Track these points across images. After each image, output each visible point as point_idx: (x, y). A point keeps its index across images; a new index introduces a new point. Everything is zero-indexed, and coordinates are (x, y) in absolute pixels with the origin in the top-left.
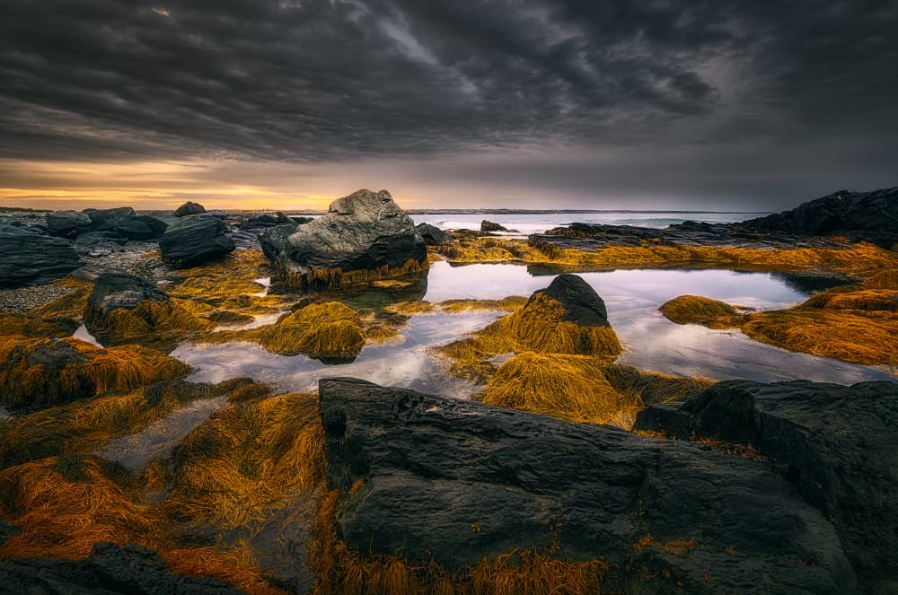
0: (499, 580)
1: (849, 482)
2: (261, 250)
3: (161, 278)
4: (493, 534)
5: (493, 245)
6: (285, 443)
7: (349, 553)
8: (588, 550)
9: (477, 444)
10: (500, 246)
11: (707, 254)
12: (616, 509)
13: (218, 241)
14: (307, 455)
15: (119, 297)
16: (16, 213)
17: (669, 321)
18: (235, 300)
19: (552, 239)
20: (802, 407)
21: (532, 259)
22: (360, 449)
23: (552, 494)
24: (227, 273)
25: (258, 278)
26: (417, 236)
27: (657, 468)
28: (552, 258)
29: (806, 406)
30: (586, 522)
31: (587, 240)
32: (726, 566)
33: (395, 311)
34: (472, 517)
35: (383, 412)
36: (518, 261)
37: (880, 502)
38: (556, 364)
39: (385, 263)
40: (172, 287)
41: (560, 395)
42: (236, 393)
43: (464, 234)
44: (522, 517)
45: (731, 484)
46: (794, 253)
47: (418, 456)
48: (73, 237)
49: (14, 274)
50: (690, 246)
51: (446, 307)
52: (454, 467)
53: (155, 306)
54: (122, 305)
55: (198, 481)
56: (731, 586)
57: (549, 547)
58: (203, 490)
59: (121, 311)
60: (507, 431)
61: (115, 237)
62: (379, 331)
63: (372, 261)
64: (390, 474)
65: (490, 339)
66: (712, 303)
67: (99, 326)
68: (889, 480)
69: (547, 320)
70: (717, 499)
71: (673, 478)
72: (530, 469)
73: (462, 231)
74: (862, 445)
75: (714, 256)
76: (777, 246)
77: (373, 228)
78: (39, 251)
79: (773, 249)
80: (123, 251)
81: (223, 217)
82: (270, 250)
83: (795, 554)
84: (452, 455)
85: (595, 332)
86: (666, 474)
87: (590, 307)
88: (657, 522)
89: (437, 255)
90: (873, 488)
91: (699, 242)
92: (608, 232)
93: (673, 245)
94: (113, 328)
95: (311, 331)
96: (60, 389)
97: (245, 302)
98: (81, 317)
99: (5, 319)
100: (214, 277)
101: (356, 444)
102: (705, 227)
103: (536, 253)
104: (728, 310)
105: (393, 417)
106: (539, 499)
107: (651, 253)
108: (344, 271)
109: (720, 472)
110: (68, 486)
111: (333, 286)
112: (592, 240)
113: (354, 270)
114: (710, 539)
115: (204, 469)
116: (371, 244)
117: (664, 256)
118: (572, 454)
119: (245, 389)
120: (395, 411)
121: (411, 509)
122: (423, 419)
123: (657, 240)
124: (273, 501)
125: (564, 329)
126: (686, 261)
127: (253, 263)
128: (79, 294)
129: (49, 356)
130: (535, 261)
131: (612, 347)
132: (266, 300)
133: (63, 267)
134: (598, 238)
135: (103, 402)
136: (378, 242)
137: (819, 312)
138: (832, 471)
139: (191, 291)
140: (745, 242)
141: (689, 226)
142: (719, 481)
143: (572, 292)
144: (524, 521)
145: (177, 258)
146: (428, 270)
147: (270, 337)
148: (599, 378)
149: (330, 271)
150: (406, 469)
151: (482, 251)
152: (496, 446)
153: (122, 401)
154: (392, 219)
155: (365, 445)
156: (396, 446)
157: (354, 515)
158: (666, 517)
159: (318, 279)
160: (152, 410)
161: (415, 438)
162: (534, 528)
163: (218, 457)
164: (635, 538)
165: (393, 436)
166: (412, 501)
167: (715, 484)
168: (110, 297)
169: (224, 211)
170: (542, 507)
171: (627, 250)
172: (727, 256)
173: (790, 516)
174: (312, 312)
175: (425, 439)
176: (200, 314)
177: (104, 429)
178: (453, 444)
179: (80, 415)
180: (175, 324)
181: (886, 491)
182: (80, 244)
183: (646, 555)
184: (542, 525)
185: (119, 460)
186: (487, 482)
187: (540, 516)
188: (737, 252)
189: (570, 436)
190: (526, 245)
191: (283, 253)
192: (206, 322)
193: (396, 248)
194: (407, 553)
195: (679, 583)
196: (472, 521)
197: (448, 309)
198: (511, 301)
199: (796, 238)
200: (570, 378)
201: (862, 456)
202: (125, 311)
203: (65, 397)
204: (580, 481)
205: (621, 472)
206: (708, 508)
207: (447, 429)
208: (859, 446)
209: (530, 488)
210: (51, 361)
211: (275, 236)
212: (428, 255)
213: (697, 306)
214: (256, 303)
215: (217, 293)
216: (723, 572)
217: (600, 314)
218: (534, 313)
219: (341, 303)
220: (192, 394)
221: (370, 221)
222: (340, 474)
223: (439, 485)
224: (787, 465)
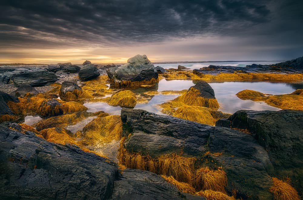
0: (166, 161)
1: (273, 138)
2: (107, 75)
3: (79, 84)
4: (165, 148)
5: (181, 73)
6: (112, 128)
7: (127, 152)
8: (191, 155)
9: (162, 125)
10: (183, 74)
11: (259, 76)
12: (200, 144)
13: (95, 72)
14: (118, 131)
15: (69, 88)
16: (39, 65)
17: (239, 98)
18: (100, 90)
19: (201, 71)
20: (262, 117)
21: (194, 78)
22: (130, 125)
23: (182, 139)
24: (98, 83)
25: (106, 84)
26: (155, 70)
27: (213, 133)
28: (201, 77)
29: (263, 116)
30: (191, 147)
31: (214, 71)
32: (229, 160)
33: (146, 94)
34: (159, 144)
35: (137, 115)
36: (189, 79)
37: (283, 145)
38: (194, 109)
39: (144, 79)
40: (82, 86)
41: (194, 118)
42: (100, 115)
43: (172, 70)
44: (173, 144)
45: (235, 138)
46: (294, 75)
47: (145, 127)
48: (55, 72)
49: (41, 82)
50: (253, 73)
51: (163, 93)
52: (155, 131)
53: (78, 91)
54: (69, 91)
55: (90, 136)
56: (230, 165)
57: (180, 153)
58: (91, 138)
59: (69, 92)
60: (171, 121)
61: (66, 72)
62: (141, 99)
63: (140, 78)
64: (138, 132)
65: (176, 103)
66: (256, 92)
67: (63, 97)
68: (285, 138)
69: (194, 96)
70: (230, 142)
71: (217, 135)
72: (176, 132)
73: (171, 69)
74: (277, 127)
75: (262, 77)
76: (287, 73)
77: (141, 67)
78: (47, 76)
79: (285, 74)
80: (69, 76)
81: (96, 66)
82: (110, 75)
83: (253, 159)
84: (155, 127)
85: (210, 101)
86: (215, 134)
87: (209, 92)
88: (211, 148)
89: (162, 77)
90: (280, 141)
91: (256, 72)
92: (222, 69)
93: (246, 73)
94: (67, 97)
95: (121, 99)
96: (55, 112)
97: (102, 91)
98: (58, 94)
99: (40, 94)
100: (94, 84)
101: (129, 124)
102: (260, 66)
103: (196, 76)
104: (262, 95)
105: (140, 117)
106: (178, 140)
107: (237, 76)
108: (132, 82)
109: (232, 134)
110: (58, 134)
111: (128, 87)
112: (216, 71)
113: (135, 81)
114: (227, 153)
115: (91, 133)
116: (140, 73)
117: (242, 77)
118: (189, 128)
119: (102, 114)
120: (140, 115)
121: (143, 141)
122: (148, 118)
123: (240, 71)
124: (109, 142)
125: (199, 99)
126: (251, 79)
127: (105, 79)
128: (58, 88)
129: (52, 103)
130: (195, 79)
131: (216, 106)
132: (109, 90)
133: (53, 80)
134: (218, 71)
135: (65, 116)
136: (142, 72)
137: (297, 96)
138: (267, 135)
139: (87, 87)
140: (274, 71)
141: (254, 66)
142: (231, 136)
143: (203, 87)
144: (173, 145)
145: (83, 78)
146: (158, 82)
147: (110, 100)
148: (208, 114)
149: (128, 82)
150: (143, 131)
151: (177, 75)
152: (167, 125)
153: (70, 115)
154: (147, 65)
155: (132, 124)
156: (140, 124)
157: (128, 142)
158: (214, 146)
159: (124, 84)
160: (78, 119)
161: (145, 122)
162: (176, 148)
163: (94, 130)
164: (205, 152)
165: (139, 122)
166: (143, 139)
167: (230, 137)
168: (66, 88)
169: (97, 64)
170: (179, 142)
171: (229, 75)
172: (267, 76)
173: (252, 148)
174: (121, 93)
175: (147, 123)
176: (90, 94)
177: (66, 123)
178: (155, 124)
179: (60, 119)
180: (83, 97)
181: (285, 142)
182: (57, 74)
183: (207, 156)
184: (178, 147)
185: (70, 130)
186: (164, 135)
187: (178, 144)
188: (271, 75)
189: (189, 123)
190: (192, 73)
191: (114, 76)
192: (92, 96)
193: (148, 74)
194: (142, 153)
195: (215, 164)
196: (159, 145)
197: (164, 93)
198: (184, 91)
199: (296, 70)
200: (198, 113)
201: (277, 130)
202: (70, 92)
203: (56, 115)
204: (190, 136)
205: (203, 134)
206: (227, 144)
207: (154, 121)
208: (276, 127)
209: (176, 137)
210: (52, 104)
211: (111, 70)
212: (159, 77)
213: (250, 93)
214: (106, 91)
215: (95, 88)
216: (229, 161)
217: (212, 94)
218: (190, 94)
219: (130, 91)
220: (88, 115)
221: (140, 65)
222: (126, 133)
223: (151, 135)
224: (255, 134)
